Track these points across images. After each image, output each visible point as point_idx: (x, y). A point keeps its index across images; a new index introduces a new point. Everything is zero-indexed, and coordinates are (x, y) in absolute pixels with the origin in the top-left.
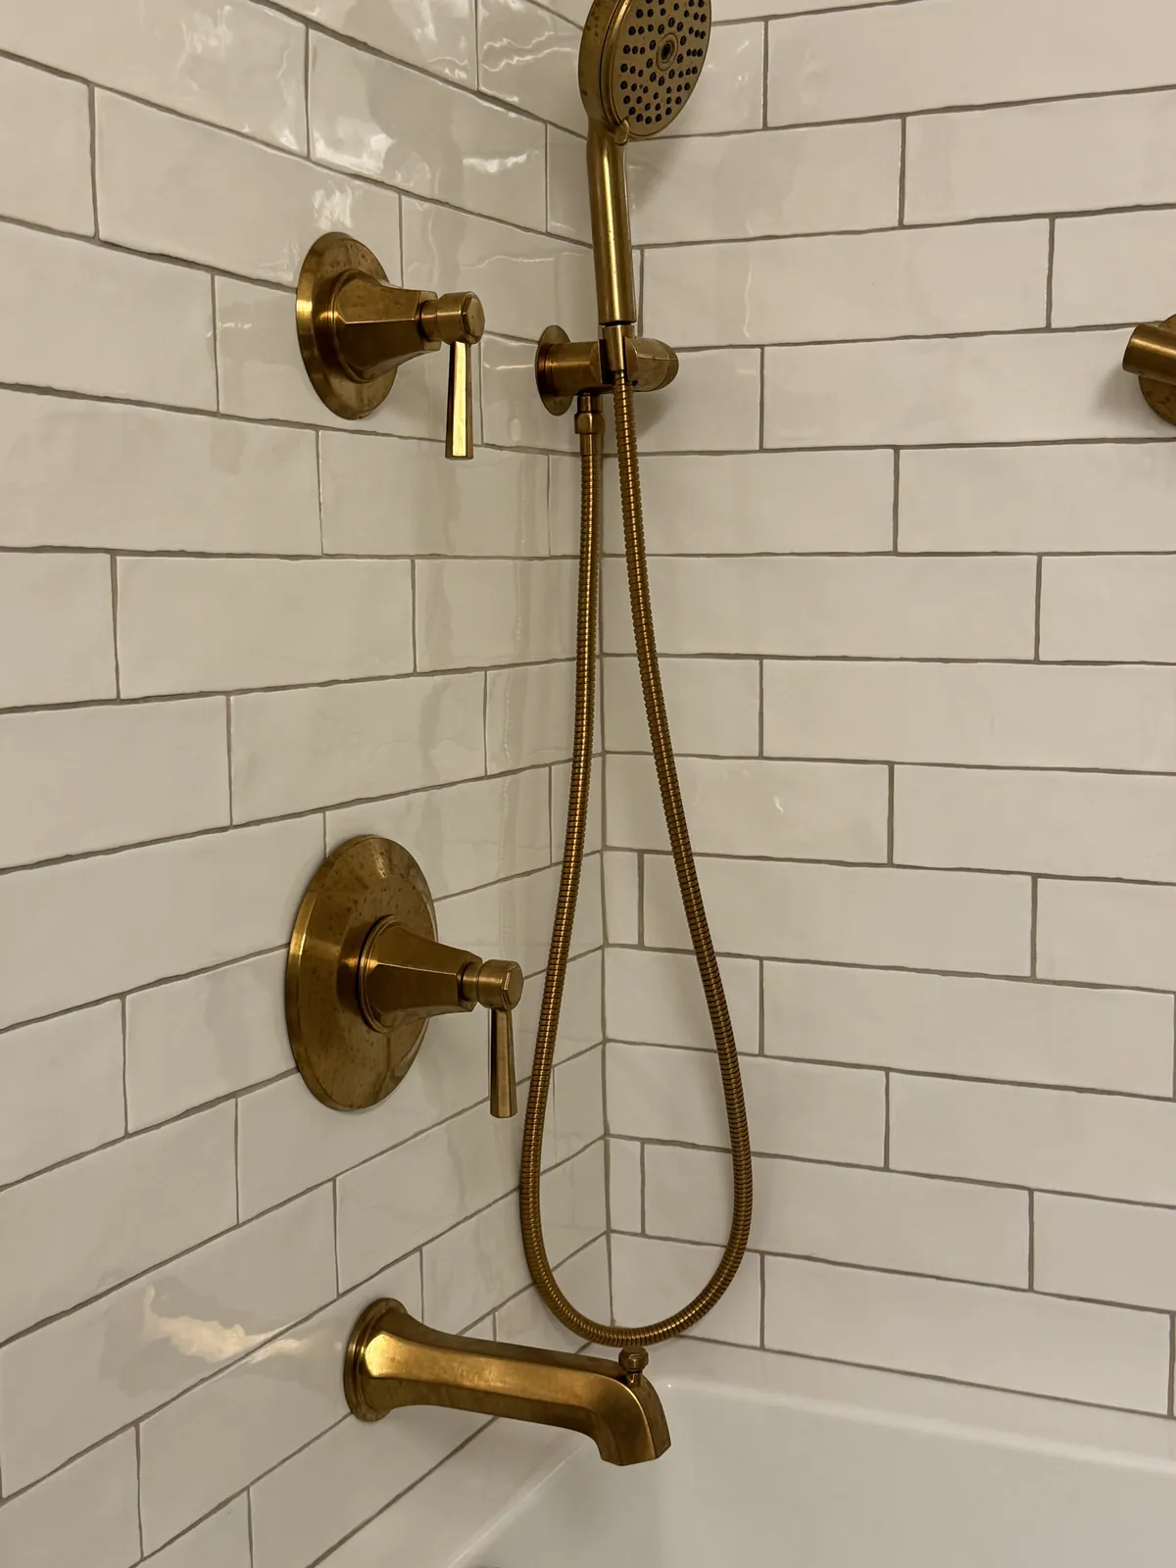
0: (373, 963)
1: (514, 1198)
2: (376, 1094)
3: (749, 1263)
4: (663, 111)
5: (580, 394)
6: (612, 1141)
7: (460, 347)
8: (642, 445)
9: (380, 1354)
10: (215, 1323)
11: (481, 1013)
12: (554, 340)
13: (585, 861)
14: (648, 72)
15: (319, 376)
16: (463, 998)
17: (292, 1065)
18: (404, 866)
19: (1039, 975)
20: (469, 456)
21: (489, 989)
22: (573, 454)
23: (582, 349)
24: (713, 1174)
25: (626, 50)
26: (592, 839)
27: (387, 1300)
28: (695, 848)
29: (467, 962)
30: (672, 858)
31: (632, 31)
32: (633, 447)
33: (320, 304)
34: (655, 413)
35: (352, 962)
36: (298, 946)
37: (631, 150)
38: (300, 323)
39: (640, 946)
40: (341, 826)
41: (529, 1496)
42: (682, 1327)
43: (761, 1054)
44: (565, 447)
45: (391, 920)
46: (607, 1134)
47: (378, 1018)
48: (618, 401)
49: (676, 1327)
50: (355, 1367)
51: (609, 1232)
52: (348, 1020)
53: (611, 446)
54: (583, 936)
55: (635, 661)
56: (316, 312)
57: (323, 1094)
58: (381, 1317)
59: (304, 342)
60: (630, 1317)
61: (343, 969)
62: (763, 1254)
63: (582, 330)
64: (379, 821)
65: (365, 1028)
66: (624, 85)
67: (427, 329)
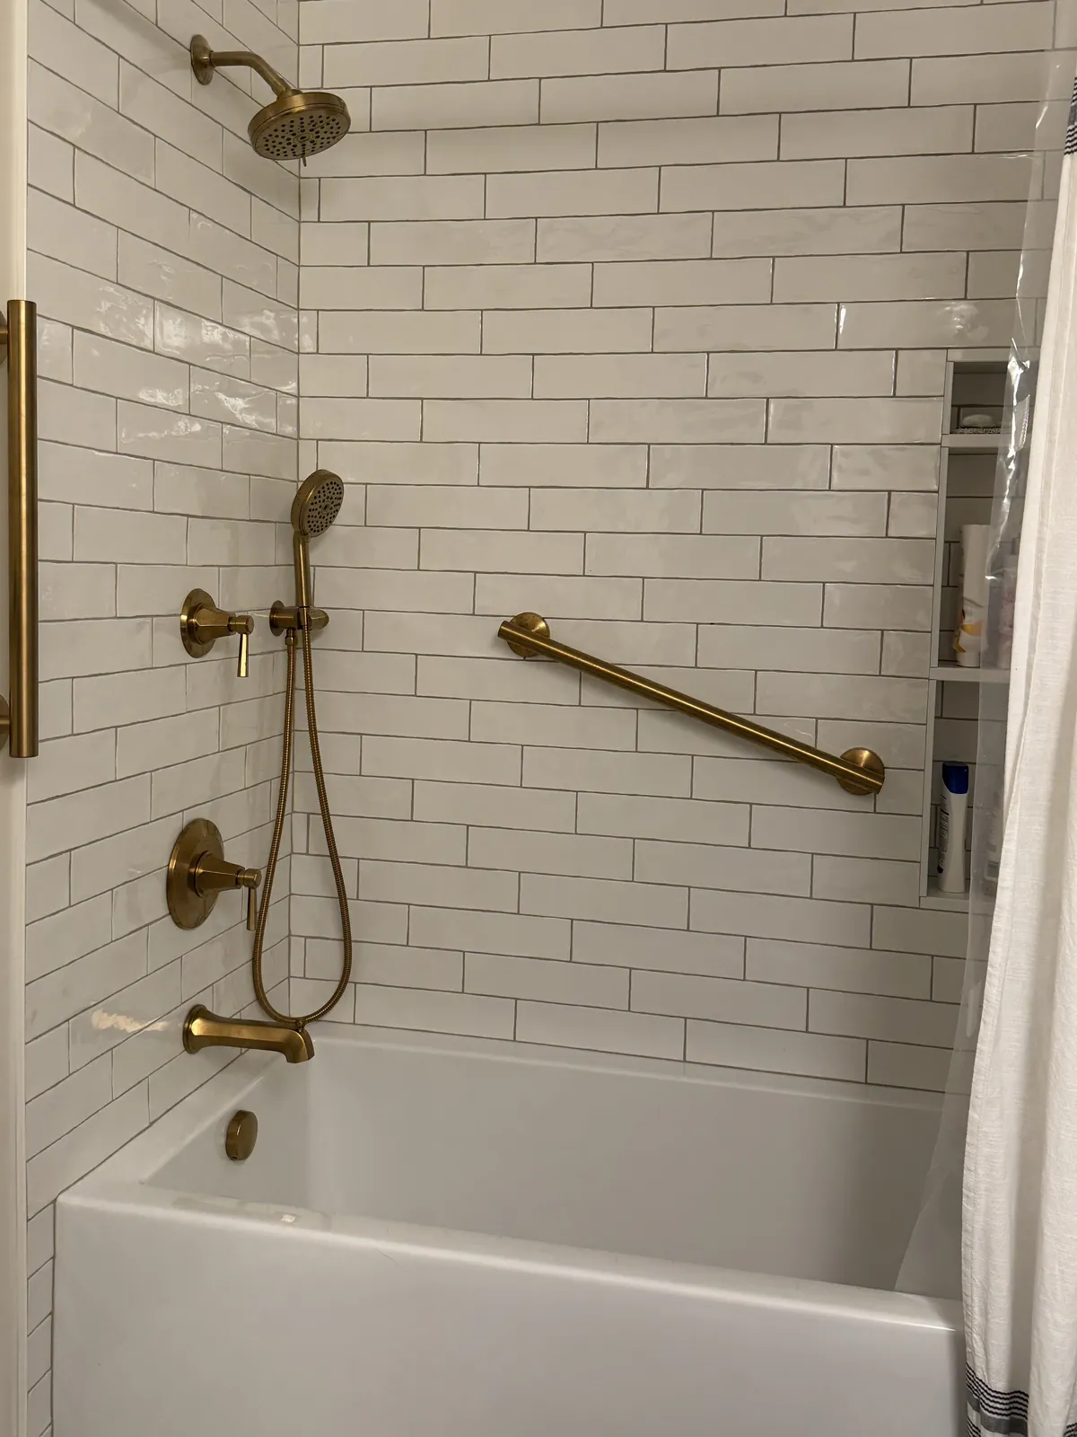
0: (201, 871)
1: (250, 963)
2: (197, 924)
3: (349, 988)
4: (320, 528)
5: (288, 629)
6: (293, 938)
7: (244, 636)
8: (313, 645)
9: (197, 1027)
10: (125, 1017)
11: (244, 889)
12: (277, 606)
13: (285, 818)
14: (318, 516)
15: (187, 642)
16: (237, 884)
17: (168, 912)
18: (212, 829)
19: (469, 865)
20: (247, 675)
21: (248, 880)
22: (284, 650)
23: (288, 611)
24: (336, 949)
25: (310, 510)
26: (288, 809)
27: (198, 1005)
28: (331, 812)
29: (239, 870)
30: (321, 816)
31: (312, 504)
32: (309, 646)
33: (190, 616)
34: (318, 635)
35: (193, 870)
36: (173, 865)
37: (312, 541)
38: (182, 623)
39: (307, 854)
40: (190, 816)
41: (256, 1083)
42: (319, 1017)
43: (358, 899)
44: (281, 648)
45: (208, 853)
46: (290, 935)
47: (202, 892)
48: (303, 633)
49: (317, 1017)
50: (187, 1033)
51: (289, 977)
52: (191, 894)
53: (300, 645)
54: (284, 849)
55: (308, 734)
56: (188, 619)
57: (179, 924)
58: (197, 1012)
59: (183, 630)
60: (297, 1013)
61: (190, 873)
62: (355, 983)
63: (288, 602)
64: (203, 813)
65: (196, 896)
66: (309, 522)
67: (232, 628)
